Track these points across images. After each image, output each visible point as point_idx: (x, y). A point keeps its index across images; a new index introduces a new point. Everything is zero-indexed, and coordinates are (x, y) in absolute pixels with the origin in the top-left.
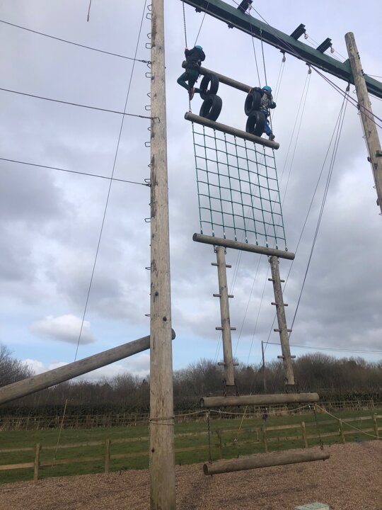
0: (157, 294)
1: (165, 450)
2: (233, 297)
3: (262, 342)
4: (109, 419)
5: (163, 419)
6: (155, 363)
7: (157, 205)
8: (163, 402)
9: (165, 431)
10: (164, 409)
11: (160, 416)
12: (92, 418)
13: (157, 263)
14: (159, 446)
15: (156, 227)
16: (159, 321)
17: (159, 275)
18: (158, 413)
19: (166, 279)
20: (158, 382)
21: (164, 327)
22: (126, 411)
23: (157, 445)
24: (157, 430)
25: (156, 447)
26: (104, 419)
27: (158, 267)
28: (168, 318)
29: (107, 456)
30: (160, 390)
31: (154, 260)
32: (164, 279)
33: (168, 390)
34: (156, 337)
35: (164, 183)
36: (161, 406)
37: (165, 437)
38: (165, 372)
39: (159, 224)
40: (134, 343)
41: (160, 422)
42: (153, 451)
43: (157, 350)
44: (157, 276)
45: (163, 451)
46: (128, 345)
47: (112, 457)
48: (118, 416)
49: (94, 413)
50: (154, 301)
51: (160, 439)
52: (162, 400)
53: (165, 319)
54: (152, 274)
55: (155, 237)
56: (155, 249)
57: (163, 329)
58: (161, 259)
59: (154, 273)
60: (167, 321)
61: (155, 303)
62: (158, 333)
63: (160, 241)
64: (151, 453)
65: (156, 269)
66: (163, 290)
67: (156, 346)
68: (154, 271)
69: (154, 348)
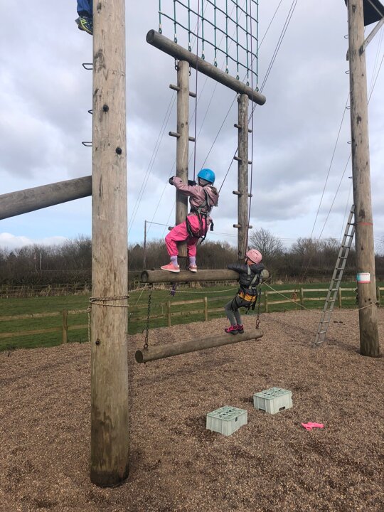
0: (106, 109)
1: (117, 342)
2: (194, 141)
5: (115, 299)
6: (103, 217)
8: (115, 274)
9: (117, 315)
10: (117, 285)
11: (110, 294)
13: (106, 55)
14: (108, 336)
17: (111, 77)
18: (106, 291)
20: (107, 245)
21: (117, 163)
23: (104, 335)
24: (105, 315)
25: (103, 337)
28: (123, 149)
30: (111, 258)
33: (123, 258)
34: (105, 178)
36: (113, 280)
37: (116, 324)
38: (119, 231)
41: (111, 303)
42: (98, 343)
43: (105, 197)
44: (106, 79)
45: (113, 344)
50: (101, 120)
51: (110, 327)
52: (113, 272)
53: (119, 151)
54: (97, 74)
55: (102, 8)
56: (102, 31)
57: (115, 166)
58: (114, 49)
59: (101, 72)
60: (122, 155)
61: (103, 123)
62: (107, 172)
63: (113, 18)
64: (95, 346)
65: (104, 67)
66: (116, 104)
67: (104, 191)
68: (100, 68)
69: (100, 195)
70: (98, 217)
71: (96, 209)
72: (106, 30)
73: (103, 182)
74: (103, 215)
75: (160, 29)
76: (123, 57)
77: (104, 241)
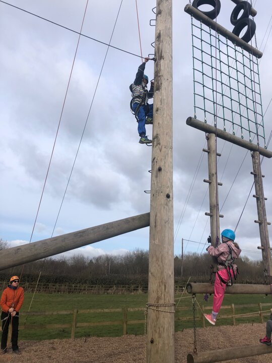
0: (160, 169)
1: (166, 342)
2: (221, 185)
3: (183, 239)
4: (66, 287)
5: (165, 306)
6: (157, 242)
7: (162, 78)
8: (165, 286)
9: (166, 319)
10: (166, 295)
11: (161, 302)
12: (54, 286)
13: (161, 137)
14: (160, 337)
15: (161, 101)
16: (162, 198)
17: (163, 149)
18: (158, 298)
19: (169, 155)
20: (160, 263)
21: (167, 205)
22: (80, 282)
23: (157, 335)
24: (158, 318)
26: (63, 287)
27: (161, 142)
28: (171, 195)
29: (74, 324)
30: (162, 273)
31: (158, 134)
32: (168, 154)
33: (170, 273)
34: (158, 215)
35: (171, 59)
36: (163, 290)
37: (166, 326)
38: (168, 253)
39: (165, 98)
40: (133, 219)
41: (162, 309)
42: (152, 342)
43: (159, 228)
44: (160, 151)
45: (164, 344)
46: (127, 221)
47: (78, 325)
48: (73, 285)
49: (56, 282)
50: (157, 177)
51: (161, 329)
52: (163, 283)
53: (168, 196)
54: (155, 149)
55: (159, 110)
56: (159, 123)
57: (166, 206)
58: (165, 133)
59: (157, 147)
60: (171, 199)
61: (158, 178)
62: (160, 211)
63: (165, 115)
64: (150, 344)
65: (159, 144)
66: (167, 166)
67: (158, 224)
68: (157, 145)
69: (155, 226)
70: (153, 242)
71: (152, 237)
72: (161, 122)
73: (157, 218)
74: (157, 241)
75: (195, 116)
76: (171, 137)
77: (157, 260)
